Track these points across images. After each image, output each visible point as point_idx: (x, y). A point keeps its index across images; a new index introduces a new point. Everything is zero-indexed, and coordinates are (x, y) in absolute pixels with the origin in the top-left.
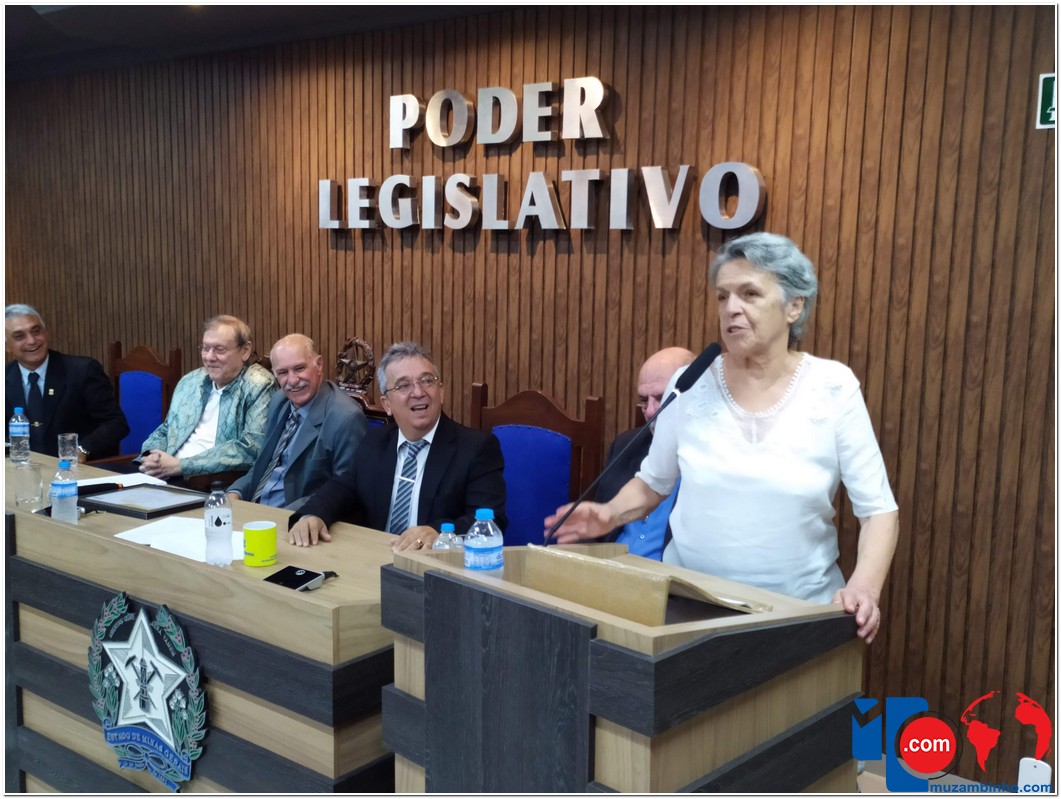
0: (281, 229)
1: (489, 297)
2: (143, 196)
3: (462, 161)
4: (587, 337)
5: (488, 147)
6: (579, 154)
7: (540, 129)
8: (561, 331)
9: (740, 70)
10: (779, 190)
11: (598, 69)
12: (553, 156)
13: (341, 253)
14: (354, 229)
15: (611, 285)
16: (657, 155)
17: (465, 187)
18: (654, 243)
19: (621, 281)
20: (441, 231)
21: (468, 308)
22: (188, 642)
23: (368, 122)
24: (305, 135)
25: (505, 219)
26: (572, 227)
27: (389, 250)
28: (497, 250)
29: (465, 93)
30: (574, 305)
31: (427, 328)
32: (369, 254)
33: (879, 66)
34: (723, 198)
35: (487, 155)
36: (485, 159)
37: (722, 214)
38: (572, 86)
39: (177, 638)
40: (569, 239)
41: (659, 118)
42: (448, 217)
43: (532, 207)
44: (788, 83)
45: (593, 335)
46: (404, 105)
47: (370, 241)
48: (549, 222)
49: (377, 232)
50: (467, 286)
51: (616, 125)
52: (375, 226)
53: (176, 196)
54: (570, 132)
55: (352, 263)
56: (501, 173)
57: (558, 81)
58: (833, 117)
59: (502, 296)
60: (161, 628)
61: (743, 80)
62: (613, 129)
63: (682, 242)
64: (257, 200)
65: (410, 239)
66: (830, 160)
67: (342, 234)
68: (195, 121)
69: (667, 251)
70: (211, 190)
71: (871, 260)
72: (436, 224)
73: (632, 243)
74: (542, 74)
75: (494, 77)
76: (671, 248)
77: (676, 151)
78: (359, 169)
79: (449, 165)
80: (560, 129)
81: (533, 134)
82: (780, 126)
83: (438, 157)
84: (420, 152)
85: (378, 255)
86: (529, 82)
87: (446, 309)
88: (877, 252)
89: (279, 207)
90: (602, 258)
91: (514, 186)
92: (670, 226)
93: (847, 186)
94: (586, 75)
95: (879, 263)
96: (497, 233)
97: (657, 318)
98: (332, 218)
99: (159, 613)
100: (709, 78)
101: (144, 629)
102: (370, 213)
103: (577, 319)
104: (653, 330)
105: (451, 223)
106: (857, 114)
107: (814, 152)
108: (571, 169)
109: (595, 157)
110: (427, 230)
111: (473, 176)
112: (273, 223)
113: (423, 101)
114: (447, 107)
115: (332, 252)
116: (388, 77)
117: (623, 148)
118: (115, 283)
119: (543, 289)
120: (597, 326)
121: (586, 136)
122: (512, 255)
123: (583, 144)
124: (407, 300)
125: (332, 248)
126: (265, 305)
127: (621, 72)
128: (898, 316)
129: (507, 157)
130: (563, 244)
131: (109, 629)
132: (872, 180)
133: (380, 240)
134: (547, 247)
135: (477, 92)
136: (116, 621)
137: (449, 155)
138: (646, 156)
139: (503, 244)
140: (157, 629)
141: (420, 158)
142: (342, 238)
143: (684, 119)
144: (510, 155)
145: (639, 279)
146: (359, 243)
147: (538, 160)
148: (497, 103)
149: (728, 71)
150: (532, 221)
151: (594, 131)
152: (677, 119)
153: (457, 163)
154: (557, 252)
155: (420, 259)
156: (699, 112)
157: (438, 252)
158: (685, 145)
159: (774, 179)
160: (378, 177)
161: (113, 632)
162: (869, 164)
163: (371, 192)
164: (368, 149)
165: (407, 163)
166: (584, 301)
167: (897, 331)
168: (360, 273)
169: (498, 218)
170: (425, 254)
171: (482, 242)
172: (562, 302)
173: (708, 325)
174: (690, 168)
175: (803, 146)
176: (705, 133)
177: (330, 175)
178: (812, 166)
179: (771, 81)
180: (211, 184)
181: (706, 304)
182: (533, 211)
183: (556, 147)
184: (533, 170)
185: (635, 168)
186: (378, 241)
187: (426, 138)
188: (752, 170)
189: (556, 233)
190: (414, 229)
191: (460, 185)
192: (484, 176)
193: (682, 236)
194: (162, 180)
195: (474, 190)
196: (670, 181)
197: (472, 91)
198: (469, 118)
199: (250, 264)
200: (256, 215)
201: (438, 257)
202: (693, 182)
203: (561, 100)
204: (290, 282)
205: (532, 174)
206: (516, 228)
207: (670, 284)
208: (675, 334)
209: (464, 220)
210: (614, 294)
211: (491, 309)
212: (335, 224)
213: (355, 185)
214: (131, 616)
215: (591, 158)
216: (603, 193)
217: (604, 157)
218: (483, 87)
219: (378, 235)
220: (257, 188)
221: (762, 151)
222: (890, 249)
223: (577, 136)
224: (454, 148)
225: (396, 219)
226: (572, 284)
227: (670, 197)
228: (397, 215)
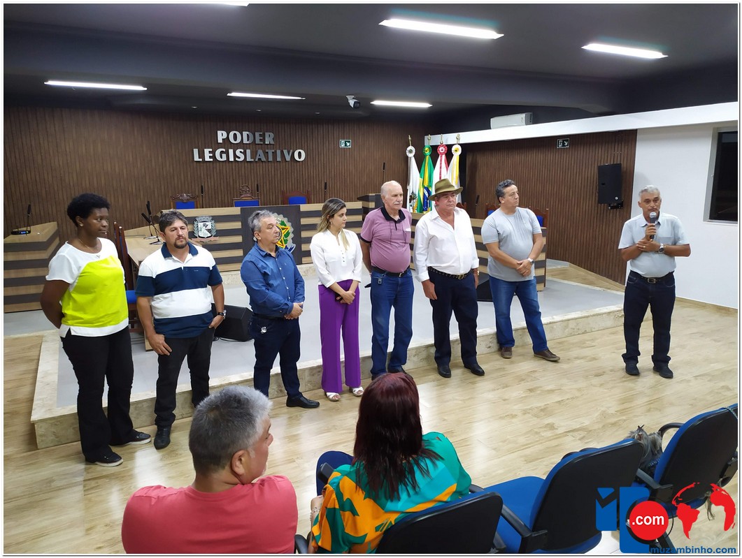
1: (246, 175)
7: (260, 141)
25: (252, 159)
27: (215, 166)
34: (299, 156)
38: (266, 134)
41: (283, 141)
47: (208, 164)
52: (213, 160)
54: (267, 142)
57: (262, 132)
59: (249, 175)
62: (276, 142)
65: (222, 163)
72: (234, 160)
77: (287, 147)
85: (211, 167)
86: (257, 132)
87: (234, 178)
98: (199, 158)
105: (237, 159)
113: (228, 133)
114: (235, 135)
117: (278, 146)
119: (260, 173)
121: (271, 143)
122: (251, 166)
127: (277, 132)
135: (242, 132)
138: (283, 148)
139: (249, 164)
148: (248, 135)
154: (263, 165)
158: (291, 147)
163: (213, 152)
171: (243, 163)
182: (260, 157)
183: (264, 145)
185: (281, 150)
187: (229, 141)
190: (227, 161)
191: (241, 152)
203: (264, 136)
205: (259, 150)
206: (255, 161)
209: (242, 159)
212: (201, 160)
213: (207, 151)
215: (272, 148)
216: (275, 154)
217: (275, 147)
226: (267, 172)
227: (289, 155)
228: (221, 158)
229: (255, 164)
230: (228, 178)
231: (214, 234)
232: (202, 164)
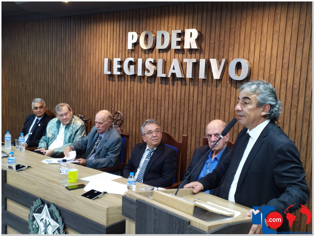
0: (92, 73)
1: (159, 99)
2: (47, 61)
3: (151, 54)
4: (190, 113)
5: (160, 50)
6: (190, 54)
7: (177, 45)
8: (182, 111)
9: (243, 28)
10: (255, 68)
11: (196, 26)
12: (181, 54)
13: (111, 82)
14: (115, 75)
15: (199, 96)
16: (215, 55)
17: (152, 62)
18: (213, 83)
19: (202, 95)
20: (143, 77)
21: (152, 102)
22: (60, 215)
23: (121, 40)
24: (100, 43)
25: (165, 73)
26: (187, 77)
27: (126, 82)
28: (162, 84)
29: (153, 32)
30: (186, 102)
31: (138, 107)
32: (120, 83)
33: (289, 29)
34: (237, 70)
35: (159, 53)
36: (158, 53)
37: (236, 75)
38: (188, 32)
39: (57, 214)
40: (186, 81)
41: (216, 43)
42: (146, 72)
43: (174, 70)
44: (259, 33)
45: (193, 112)
46: (133, 35)
47: (120, 78)
48: (179, 75)
49: (123, 76)
50: (152, 95)
51: (202, 45)
52: (122, 74)
53: (58, 61)
54: (187, 46)
55: (114, 85)
56: (164, 58)
57: (183, 30)
58: (273, 45)
59: (163, 98)
60: (52, 210)
61: (244, 31)
62: (201, 45)
63: (222, 84)
64: (84, 64)
65: (133, 79)
66: (272, 60)
67: (111, 76)
68: (65, 37)
69: (218, 86)
70: (69, 60)
71: (285, 92)
72: (142, 74)
73: (206, 83)
74: (178, 27)
75: (162, 27)
76: (219, 85)
77: (221, 54)
78: (117, 55)
79: (147, 55)
80: (183, 45)
81: (174, 46)
82: (256, 47)
83: (143, 53)
84: (137, 51)
85: (123, 83)
86: (174, 30)
87: (144, 102)
88: (287, 90)
89: (91, 66)
90: (196, 87)
91: (168, 63)
92: (219, 78)
93: (278, 68)
94: (192, 28)
95: (288, 93)
96: (162, 78)
97: (214, 108)
98: (108, 71)
99: (51, 205)
100: (233, 31)
101: (46, 210)
102: (121, 70)
103: (187, 107)
104: (213, 112)
105: (147, 74)
106: (281, 44)
107: (267, 56)
108: (187, 58)
109: (194, 55)
110: (139, 76)
111: (155, 59)
112: (89, 71)
113: (139, 34)
114: (147, 36)
115: (108, 81)
116: (127, 26)
117: (204, 52)
118: (37, 88)
119: (177, 96)
120: (194, 109)
121: (192, 48)
122: (167, 85)
123: (191, 50)
124: (132, 98)
125: (108, 80)
126: (86, 98)
127: (204, 28)
128: (293, 111)
129: (166, 53)
130: (183, 82)
131: (35, 209)
132: (286, 66)
133: (124, 78)
134: (178, 83)
135: (156, 32)
136: (37, 207)
137: (147, 52)
138: (211, 56)
139: (164, 82)
140: (51, 210)
141: (137, 52)
142: (111, 77)
143: (224, 44)
144: (167, 53)
145: (208, 95)
146: (117, 79)
147: (176, 55)
148: (163, 36)
149: (239, 29)
150: (174, 75)
151: (195, 46)
152: (222, 43)
153: (149, 54)
154: (181, 85)
155: (136, 85)
156: (229, 42)
157: (142, 83)
158: (224, 52)
159: (253, 64)
160: (124, 58)
161: (36, 210)
162: (285, 61)
163: (121, 63)
164: (121, 49)
165: (133, 54)
166: (190, 101)
167: (293, 116)
168: (117, 88)
169: (162, 73)
170: (138, 83)
171: (157, 80)
172: (183, 101)
173: (231, 111)
174: (226, 60)
175: (263, 54)
176: (231, 49)
177: (108, 57)
178: (266, 61)
179: (253, 33)
180: (69, 58)
181: (230, 104)
182: (174, 71)
183: (182, 51)
184: (174, 58)
185: (208, 59)
186: (123, 79)
187: (139, 46)
188: (246, 61)
189: (181, 79)
190: (135, 75)
191: (150, 62)
192: (158, 59)
193: (223, 81)
194: (54, 56)
195: (155, 64)
196: (219, 63)
197: (155, 31)
198: (154, 40)
199: (81, 84)
200: (83, 69)
201: (142, 85)
202: (227, 64)
203: (184, 36)
204: (94, 91)
205: (174, 60)
206: (168, 77)
207: (219, 97)
208: (220, 114)
209: (151, 73)
210: (200, 99)
211: (159, 102)
212: (109, 73)
213: (116, 60)
214: (42, 206)
215: (193, 55)
216: (197, 66)
217: (197, 55)
218: (158, 31)
219: (123, 77)
220: (84, 60)
221: (250, 55)
222: (291, 89)
223: (189, 48)
224: (149, 50)
225: (129, 71)
226: (186, 96)
227: (219, 69)
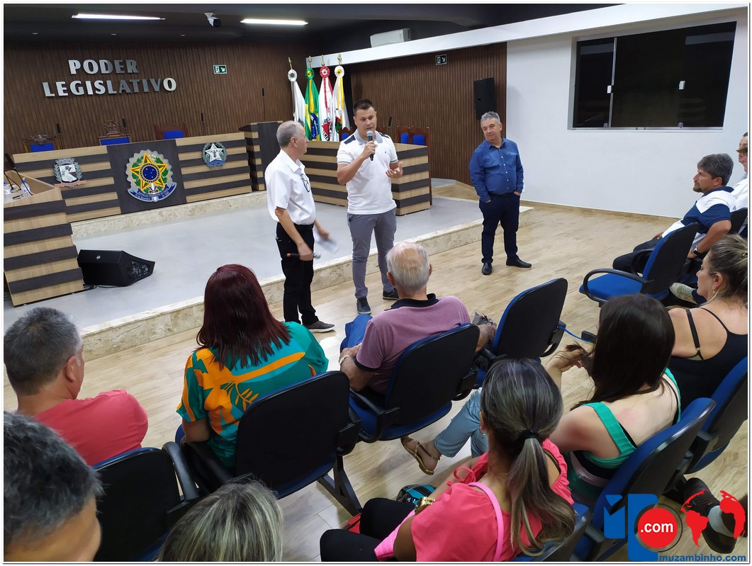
7: (121, 70)
18: (152, 94)
21: (104, 113)
26: (135, 92)
27: (72, 101)
30: (135, 109)
37: (169, 88)
40: (131, 95)
41: (148, 69)
43: (123, 88)
46: (75, 63)
47: (64, 99)
48: (128, 91)
55: (57, 106)
57: (123, 60)
69: (156, 96)
73: (147, 95)
80: (127, 70)
85: (68, 102)
92: (158, 91)
98: (51, 93)
100: (157, 61)
105: (97, 92)
114: (90, 64)
121: (134, 72)
122: (115, 99)
124: (82, 114)
134: (125, 97)
138: (150, 76)
139: (112, 97)
142: (51, 99)
148: (106, 64)
150: (124, 91)
154: (128, 98)
156: (157, 68)
169: (113, 91)
171: (105, 97)
172: (132, 109)
183: (127, 74)
185: (148, 79)
187: (84, 71)
191: (100, 84)
195: (105, 85)
196: (157, 83)
201: (91, 102)
203: (126, 64)
205: (121, 80)
207: (158, 102)
212: (53, 95)
213: (59, 84)
216: (140, 84)
228: (78, 92)
229: (119, 97)
230: (90, 113)
231: (80, 177)
232: (55, 100)
